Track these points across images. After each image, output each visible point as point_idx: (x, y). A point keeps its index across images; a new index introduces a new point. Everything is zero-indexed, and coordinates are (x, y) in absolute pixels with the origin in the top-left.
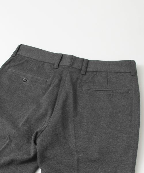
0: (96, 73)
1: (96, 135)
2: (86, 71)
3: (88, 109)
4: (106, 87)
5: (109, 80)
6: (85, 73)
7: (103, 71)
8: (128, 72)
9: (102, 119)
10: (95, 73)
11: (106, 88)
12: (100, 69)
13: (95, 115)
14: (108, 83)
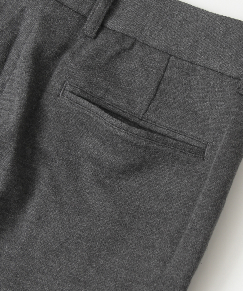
0: (133, 45)
1: (43, 272)
2: (102, 26)
3: (57, 167)
4: (143, 112)
5: (162, 86)
6: (98, 33)
7: (155, 44)
8: (230, 77)
9: (86, 218)
10: (128, 43)
11: (141, 116)
12: (148, 34)
13: (70, 199)
14: (152, 99)
